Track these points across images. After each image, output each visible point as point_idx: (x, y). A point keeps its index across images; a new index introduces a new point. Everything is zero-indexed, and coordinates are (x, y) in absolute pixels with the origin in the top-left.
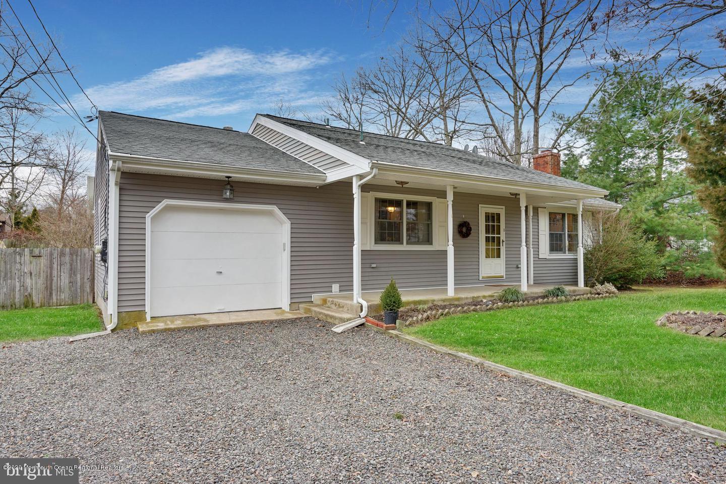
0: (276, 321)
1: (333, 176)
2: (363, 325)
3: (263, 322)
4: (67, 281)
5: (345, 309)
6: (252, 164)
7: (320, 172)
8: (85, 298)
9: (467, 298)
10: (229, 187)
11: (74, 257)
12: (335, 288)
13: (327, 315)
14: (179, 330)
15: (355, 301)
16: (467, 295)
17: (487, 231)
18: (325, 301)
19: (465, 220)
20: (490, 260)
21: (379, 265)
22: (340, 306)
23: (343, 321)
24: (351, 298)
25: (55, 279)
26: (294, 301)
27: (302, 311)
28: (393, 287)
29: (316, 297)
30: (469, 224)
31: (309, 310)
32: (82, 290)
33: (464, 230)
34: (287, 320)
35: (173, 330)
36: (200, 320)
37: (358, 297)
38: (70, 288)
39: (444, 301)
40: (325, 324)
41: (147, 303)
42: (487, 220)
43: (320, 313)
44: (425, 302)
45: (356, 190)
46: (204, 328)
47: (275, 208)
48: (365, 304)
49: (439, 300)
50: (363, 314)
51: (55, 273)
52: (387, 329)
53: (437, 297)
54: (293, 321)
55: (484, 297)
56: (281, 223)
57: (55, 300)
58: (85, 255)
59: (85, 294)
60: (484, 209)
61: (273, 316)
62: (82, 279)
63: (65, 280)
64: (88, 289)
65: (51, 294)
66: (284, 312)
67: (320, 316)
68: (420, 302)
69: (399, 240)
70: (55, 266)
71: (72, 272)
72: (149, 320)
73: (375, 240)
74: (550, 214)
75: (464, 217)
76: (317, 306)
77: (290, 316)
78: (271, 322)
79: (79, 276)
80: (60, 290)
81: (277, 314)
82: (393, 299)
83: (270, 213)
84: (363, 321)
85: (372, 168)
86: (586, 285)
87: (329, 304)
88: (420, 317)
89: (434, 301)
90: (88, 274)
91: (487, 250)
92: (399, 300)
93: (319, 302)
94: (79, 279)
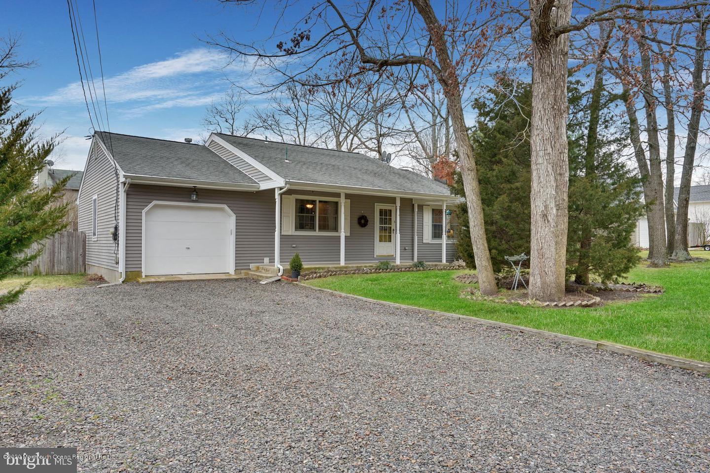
0: (225, 279)
1: (264, 186)
2: (279, 280)
3: (216, 280)
4: (65, 256)
5: (270, 272)
6: (210, 178)
7: (256, 183)
8: (79, 269)
9: (353, 267)
10: (195, 193)
11: (71, 238)
12: (266, 260)
13: (258, 276)
14: (164, 282)
15: (276, 267)
16: (354, 265)
17: (381, 222)
18: (258, 268)
19: (364, 215)
20: (383, 244)
21: (298, 246)
22: (267, 270)
23: (267, 278)
24: (274, 266)
25: (56, 254)
26: (238, 268)
27: (243, 275)
28: (297, 256)
29: (252, 266)
30: (366, 217)
31: (248, 274)
32: (77, 264)
33: (363, 221)
34: (232, 279)
35: (161, 282)
36: (176, 277)
37: (277, 265)
38: (67, 262)
39: (336, 268)
40: (256, 281)
41: (143, 266)
42: (381, 214)
43: (254, 275)
44: (323, 268)
45: (277, 197)
46: (179, 281)
47: (225, 207)
48: (281, 268)
49: (332, 268)
50: (280, 274)
51: (56, 250)
52: (292, 281)
53: (331, 266)
54: (236, 280)
55: (366, 267)
56: (230, 216)
57: (56, 270)
58: (78, 236)
59: (79, 266)
60: (378, 207)
61: (223, 277)
62: (77, 254)
63: (64, 255)
64: (81, 262)
65: (53, 266)
66: (231, 275)
67: (254, 277)
68: (319, 268)
69: (313, 228)
70: (57, 245)
71: (69, 250)
72: (144, 277)
73: (296, 228)
74: (433, 210)
75: (363, 212)
76: (252, 271)
77: (235, 277)
78: (223, 280)
79: (74, 252)
80: (60, 262)
81: (226, 276)
82: (296, 264)
83: (222, 210)
84: (280, 278)
85: (286, 184)
86: (447, 261)
87: (260, 269)
88: (315, 275)
89: (329, 268)
90: (81, 251)
91: (381, 237)
92: (301, 265)
93: (254, 269)
94: (74, 255)
